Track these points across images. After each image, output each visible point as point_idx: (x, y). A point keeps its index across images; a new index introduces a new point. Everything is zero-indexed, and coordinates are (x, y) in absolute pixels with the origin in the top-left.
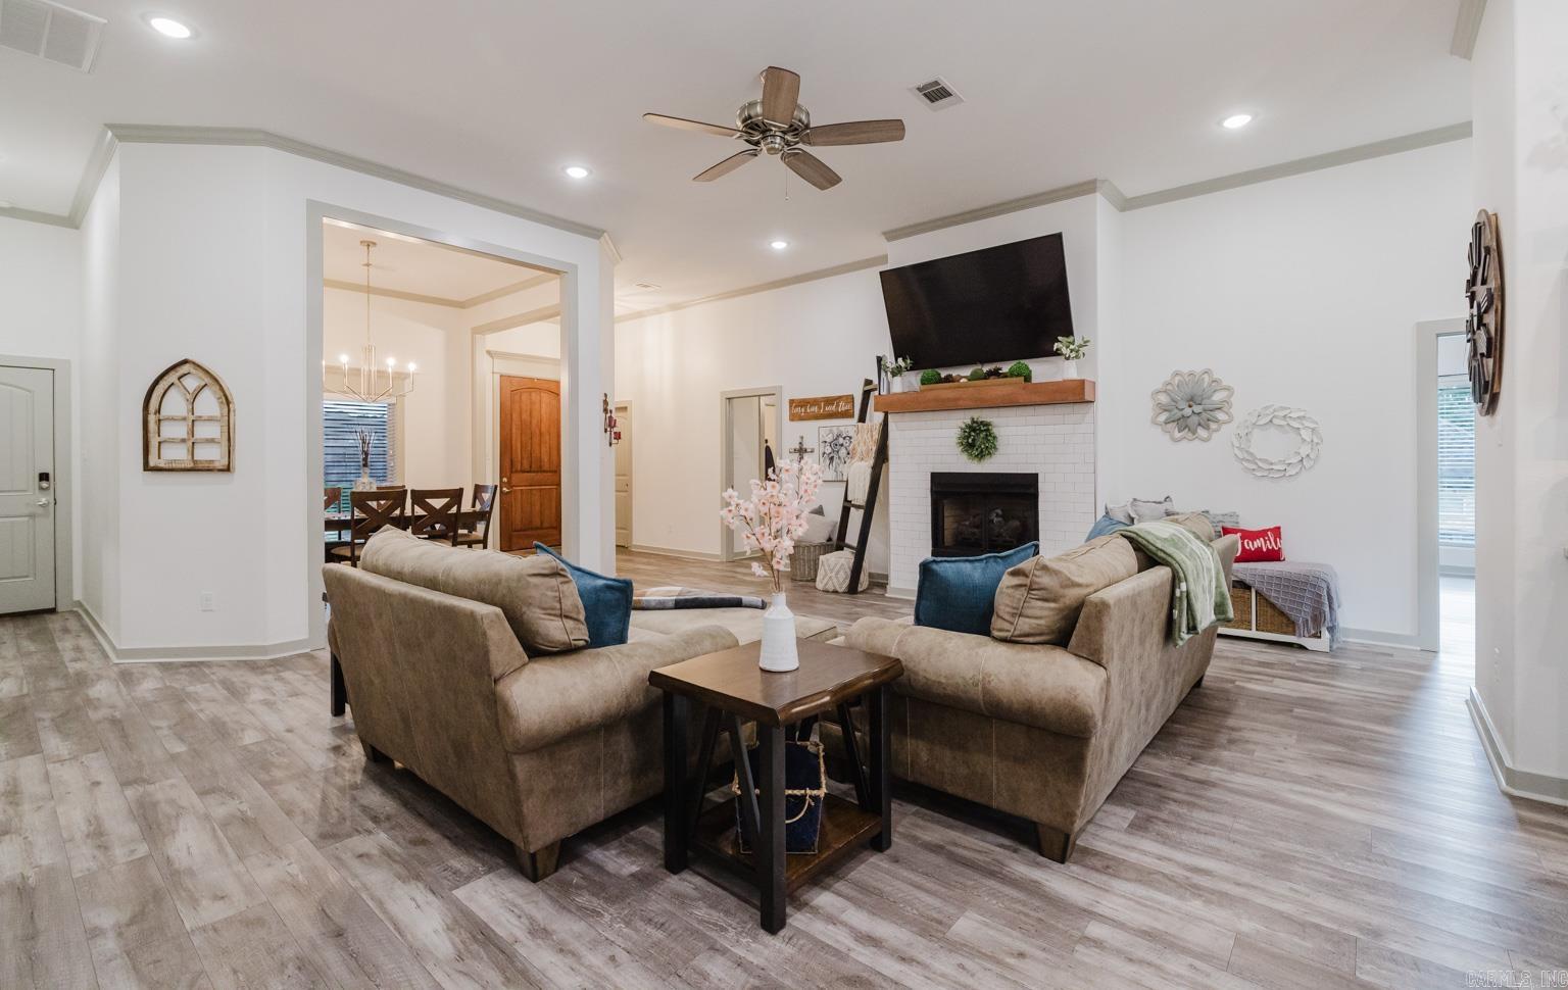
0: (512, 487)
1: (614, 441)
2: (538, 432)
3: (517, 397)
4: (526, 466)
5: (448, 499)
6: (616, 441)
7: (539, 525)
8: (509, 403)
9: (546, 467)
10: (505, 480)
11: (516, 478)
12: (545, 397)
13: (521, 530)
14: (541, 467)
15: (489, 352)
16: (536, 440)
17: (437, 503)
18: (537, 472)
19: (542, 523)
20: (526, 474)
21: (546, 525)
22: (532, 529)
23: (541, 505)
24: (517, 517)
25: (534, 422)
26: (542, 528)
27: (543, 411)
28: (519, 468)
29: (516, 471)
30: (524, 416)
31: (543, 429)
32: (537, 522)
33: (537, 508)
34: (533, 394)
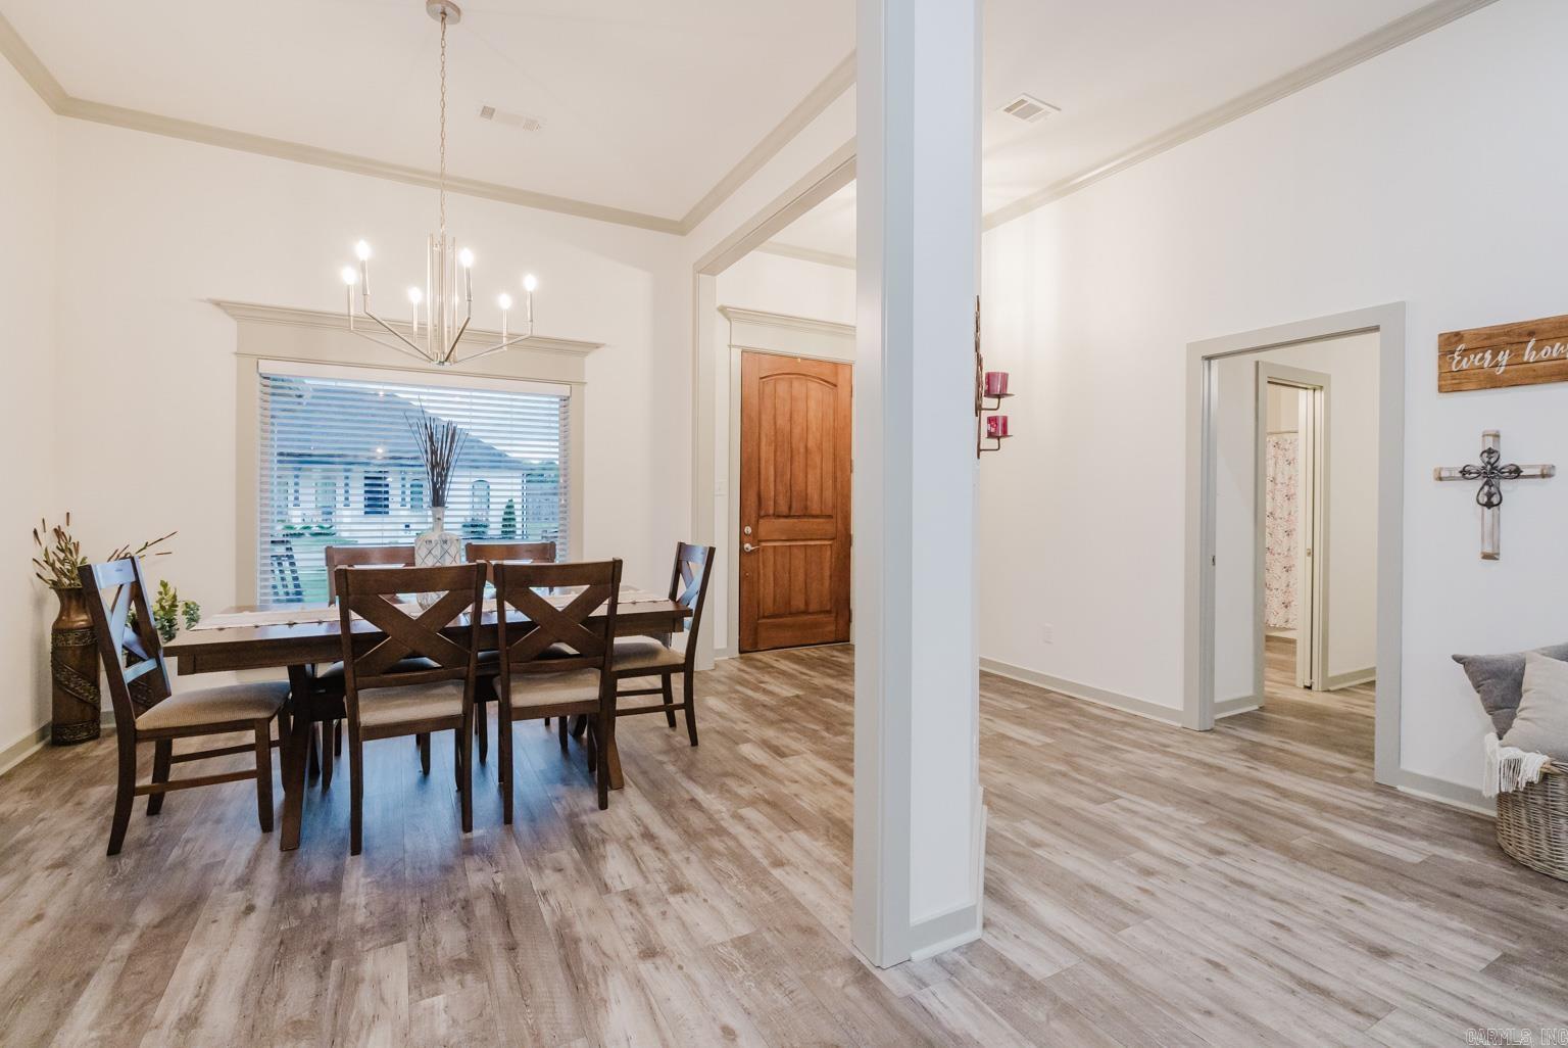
0: (760, 541)
1: (987, 443)
2: (802, 450)
3: (769, 389)
4: (784, 509)
5: (586, 587)
6: (993, 443)
7: (802, 607)
8: (755, 401)
9: (815, 508)
10: (748, 530)
11: (766, 526)
12: (815, 389)
13: (772, 616)
14: (806, 508)
15: (723, 310)
16: (799, 460)
17: (560, 598)
18: (799, 517)
19: (807, 604)
20: (782, 520)
21: (813, 607)
22: (791, 614)
23: (806, 575)
24: (767, 591)
25: (797, 431)
26: (806, 612)
27: (811, 414)
28: (771, 512)
29: (767, 516)
30: (780, 422)
31: (811, 444)
32: (798, 602)
33: (801, 577)
34: (796, 384)
